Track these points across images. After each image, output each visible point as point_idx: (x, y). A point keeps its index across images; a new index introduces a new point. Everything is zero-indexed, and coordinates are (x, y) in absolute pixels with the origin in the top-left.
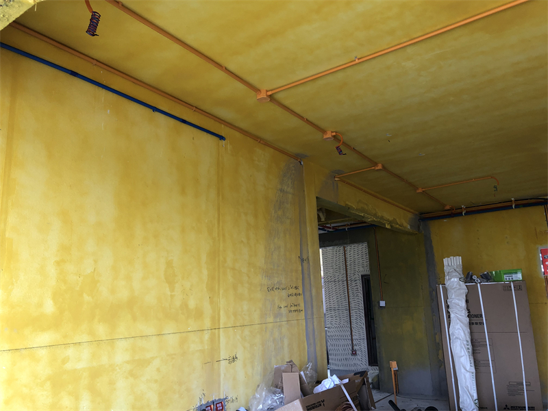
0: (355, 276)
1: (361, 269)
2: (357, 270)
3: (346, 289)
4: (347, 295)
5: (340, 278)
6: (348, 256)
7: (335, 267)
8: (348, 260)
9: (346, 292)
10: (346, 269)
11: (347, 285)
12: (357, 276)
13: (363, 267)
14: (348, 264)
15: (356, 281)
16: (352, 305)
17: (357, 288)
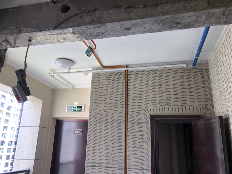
0: (139, 117)
1: (151, 106)
2: (143, 107)
3: (123, 134)
4: (123, 144)
5: (116, 118)
6: (131, 87)
7: (109, 101)
8: (131, 92)
9: (123, 140)
10: (127, 105)
11: (126, 129)
12: (142, 116)
13: (154, 103)
14: (130, 97)
15: (140, 123)
16: (131, 162)
17: (142, 135)
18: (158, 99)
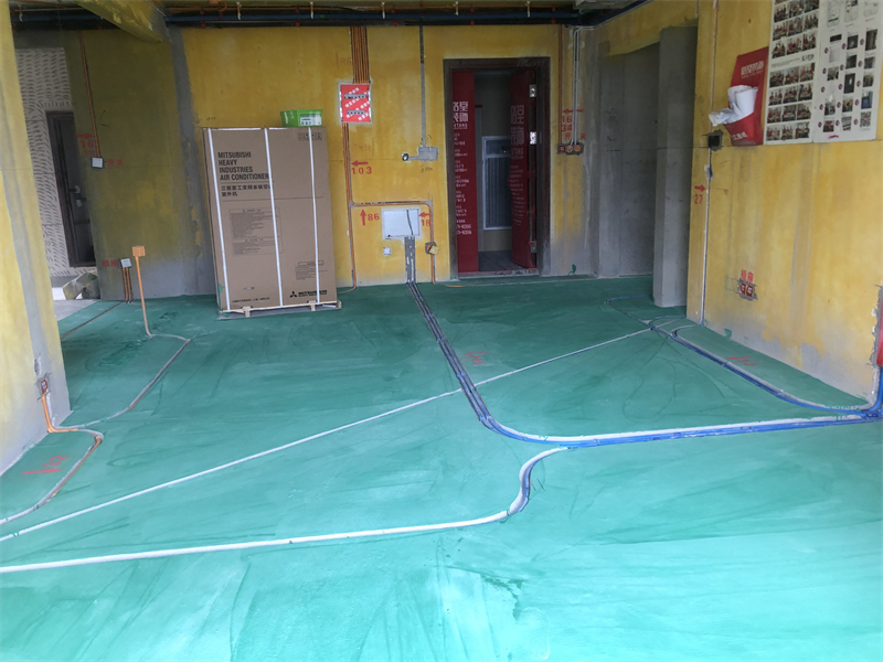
0: (33, 115)
1: (45, 100)
2: (36, 102)
12: (37, 113)
13: (49, 97)
15: (35, 122)
17: (40, 136)
18: (54, 91)
